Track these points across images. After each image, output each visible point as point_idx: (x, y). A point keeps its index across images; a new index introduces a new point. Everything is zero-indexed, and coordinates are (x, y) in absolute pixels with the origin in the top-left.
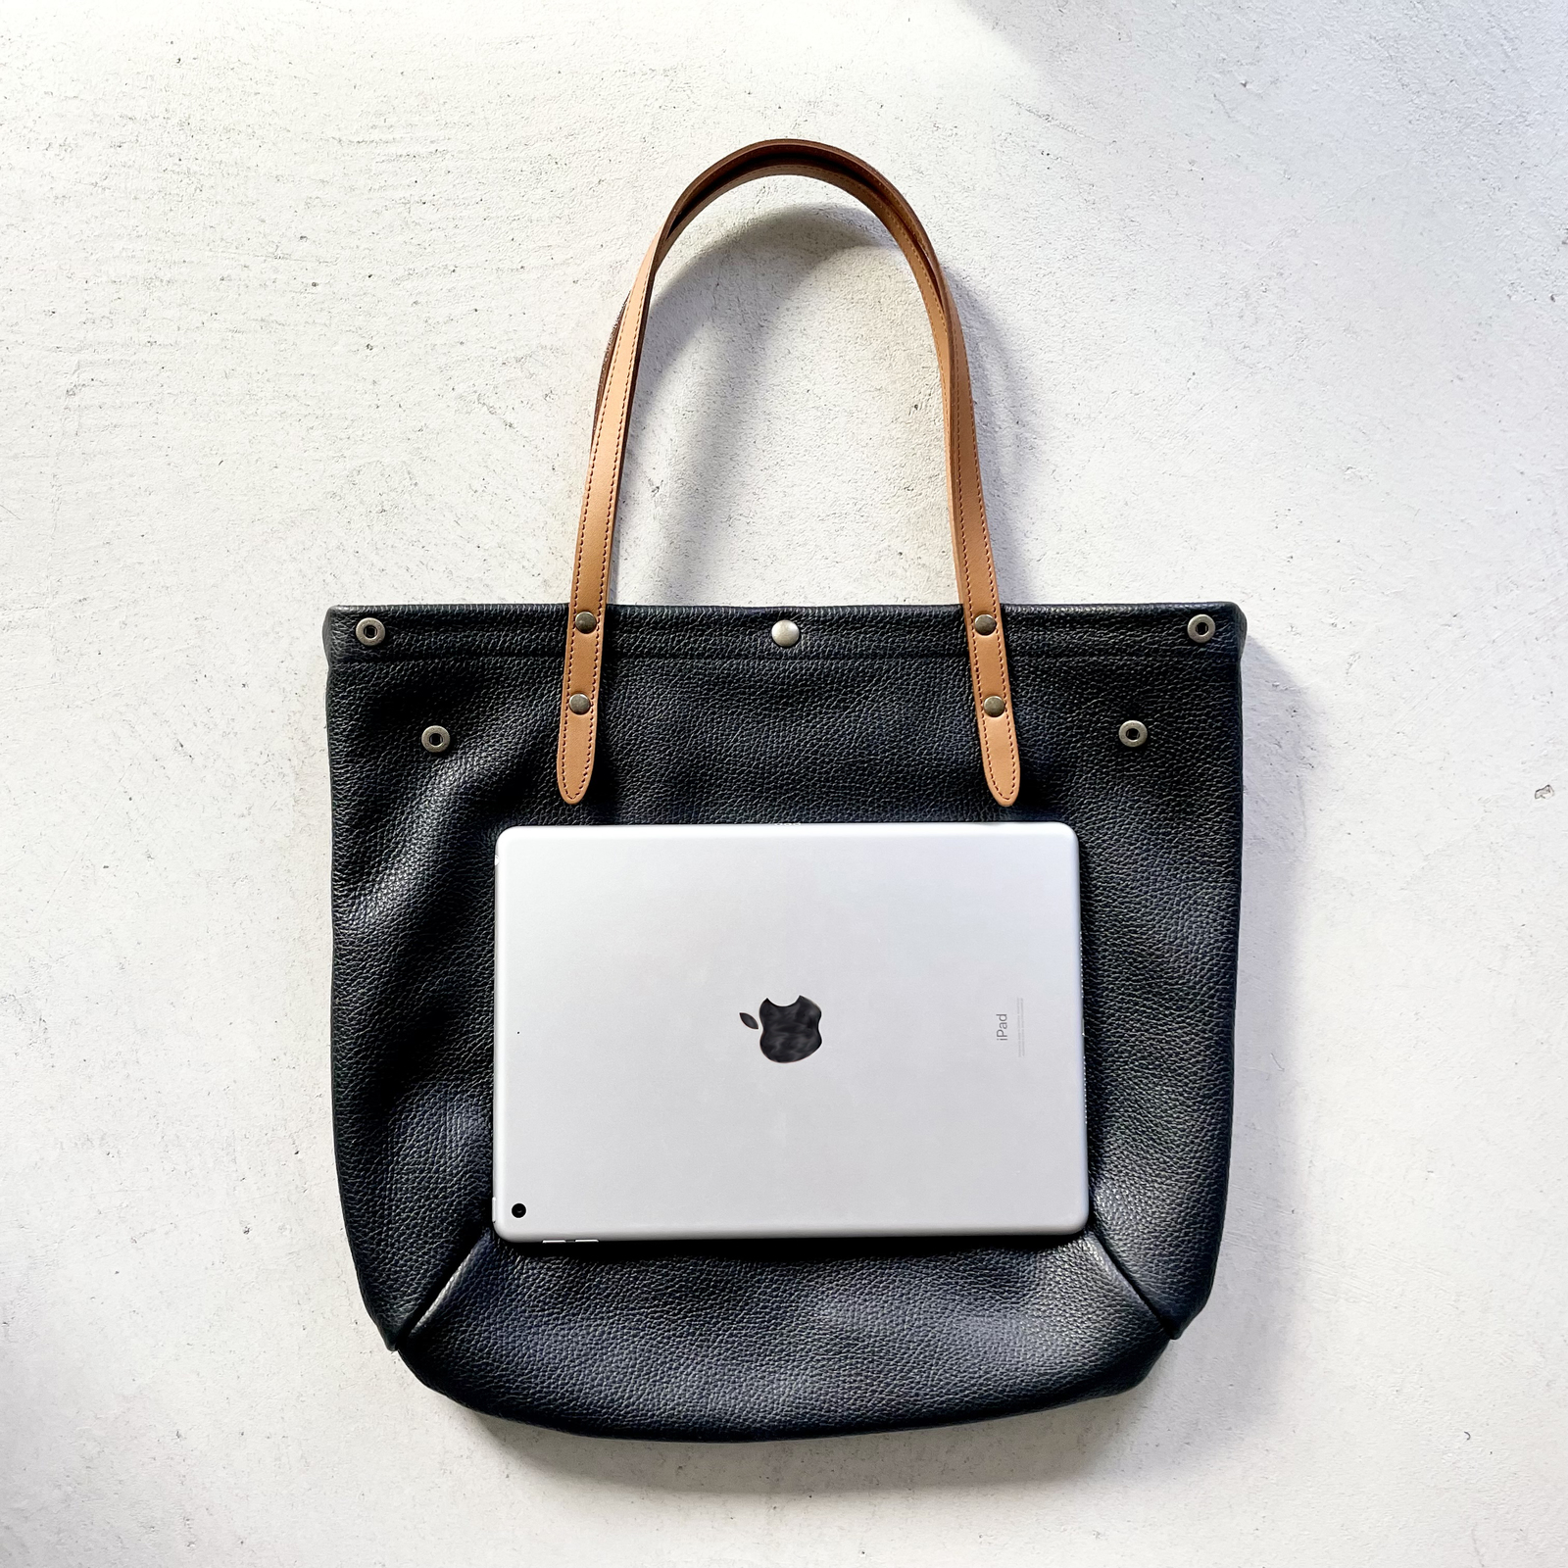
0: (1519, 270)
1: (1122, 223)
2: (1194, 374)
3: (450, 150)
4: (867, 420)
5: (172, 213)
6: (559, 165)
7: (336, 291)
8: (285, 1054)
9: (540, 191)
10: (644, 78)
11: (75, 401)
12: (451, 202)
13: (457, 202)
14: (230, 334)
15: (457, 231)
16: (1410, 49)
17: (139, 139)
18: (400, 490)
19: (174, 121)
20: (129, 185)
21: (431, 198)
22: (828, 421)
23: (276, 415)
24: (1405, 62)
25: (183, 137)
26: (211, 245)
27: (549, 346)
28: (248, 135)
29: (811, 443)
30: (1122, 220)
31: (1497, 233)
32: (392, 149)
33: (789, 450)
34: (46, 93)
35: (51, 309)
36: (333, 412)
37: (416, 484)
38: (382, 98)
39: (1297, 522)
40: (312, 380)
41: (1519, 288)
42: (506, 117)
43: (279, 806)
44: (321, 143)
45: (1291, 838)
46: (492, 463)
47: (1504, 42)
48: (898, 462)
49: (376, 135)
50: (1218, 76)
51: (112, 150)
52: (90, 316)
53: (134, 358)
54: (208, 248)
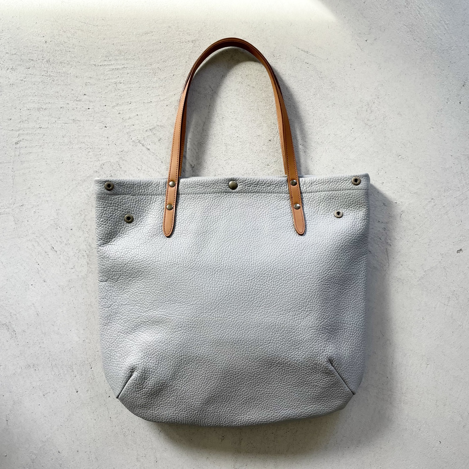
0: (450, 94)
1: (330, 84)
2: (353, 128)
3: (128, 67)
4: (256, 145)
5: (45, 88)
6: (161, 71)
7: (95, 110)
8: (87, 339)
9: (155, 78)
10: (186, 43)
11: (18, 146)
12: (129, 83)
13: (131, 82)
14: (64, 124)
15: (131, 91)
16: (416, 28)
17: (35, 66)
18: (116, 170)
19: (45, 60)
20: (32, 80)
21: (123, 81)
22: (244, 146)
23: (78, 148)
24: (415, 32)
25: (48, 65)
26: (57, 97)
27: (160, 125)
28: (67, 64)
29: (239, 152)
30: (330, 83)
31: (443, 84)
32: (111, 67)
33: (232, 154)
34: (6, 53)
35: (10, 118)
36: (96, 147)
37: (121, 168)
38: (107, 52)
39: (385, 172)
40: (89, 138)
41: (450, 100)
42: (145, 56)
43: (83, 265)
44: (89, 66)
45: (384, 266)
46: (144, 161)
47: (445, 25)
48: (265, 157)
49: (106, 63)
50: (358, 38)
51: (27, 70)
52: (22, 120)
53: (35, 133)
54: (57, 98)
